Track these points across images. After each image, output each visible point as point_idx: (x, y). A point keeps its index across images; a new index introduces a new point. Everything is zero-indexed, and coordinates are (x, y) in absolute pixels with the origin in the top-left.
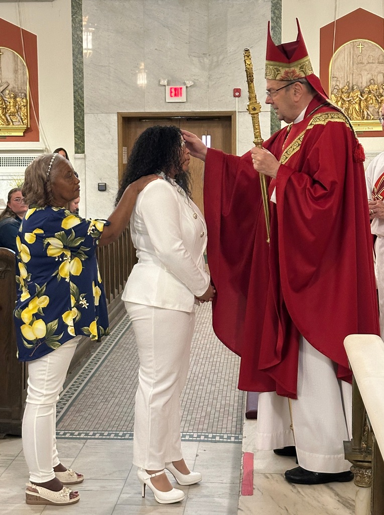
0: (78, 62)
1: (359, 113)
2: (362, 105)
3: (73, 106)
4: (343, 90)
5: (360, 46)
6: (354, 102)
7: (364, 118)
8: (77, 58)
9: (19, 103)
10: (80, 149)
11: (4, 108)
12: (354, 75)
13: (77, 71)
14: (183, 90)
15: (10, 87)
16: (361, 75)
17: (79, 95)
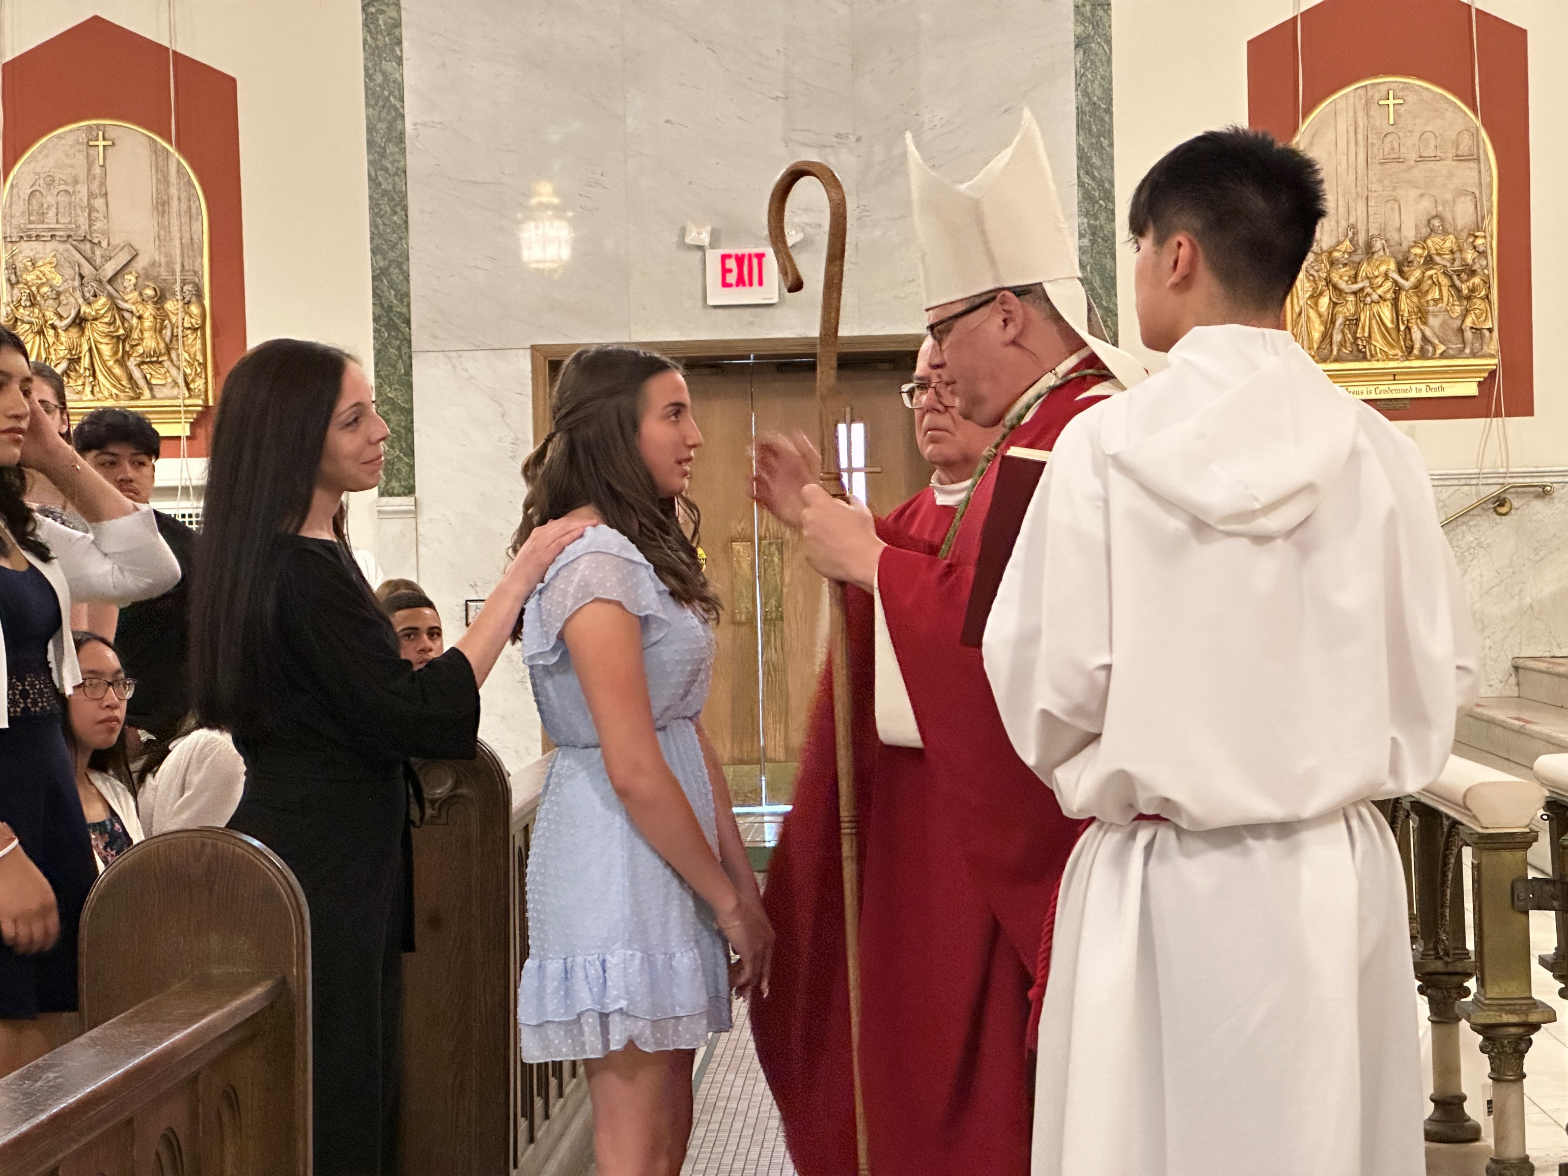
0: (387, 170)
1: (1394, 334)
2: (1404, 306)
3: (370, 326)
4: (1336, 254)
5: (1391, 102)
6: (1375, 297)
7: (1410, 353)
8: (383, 155)
9: (174, 321)
10: (400, 481)
11: (118, 337)
12: (1372, 203)
13: (383, 202)
14: (764, 260)
15: (141, 263)
16: (1396, 200)
17: (392, 285)
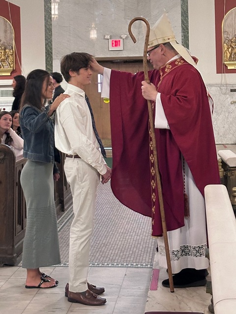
0: (48, 24)
3: (45, 54)
4: (232, 40)
8: (47, 21)
9: (8, 53)
13: (47, 30)
14: (120, 42)
15: (2, 42)
17: (49, 46)
